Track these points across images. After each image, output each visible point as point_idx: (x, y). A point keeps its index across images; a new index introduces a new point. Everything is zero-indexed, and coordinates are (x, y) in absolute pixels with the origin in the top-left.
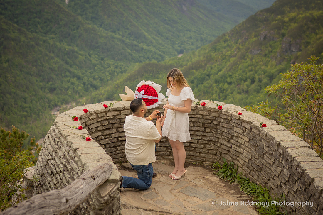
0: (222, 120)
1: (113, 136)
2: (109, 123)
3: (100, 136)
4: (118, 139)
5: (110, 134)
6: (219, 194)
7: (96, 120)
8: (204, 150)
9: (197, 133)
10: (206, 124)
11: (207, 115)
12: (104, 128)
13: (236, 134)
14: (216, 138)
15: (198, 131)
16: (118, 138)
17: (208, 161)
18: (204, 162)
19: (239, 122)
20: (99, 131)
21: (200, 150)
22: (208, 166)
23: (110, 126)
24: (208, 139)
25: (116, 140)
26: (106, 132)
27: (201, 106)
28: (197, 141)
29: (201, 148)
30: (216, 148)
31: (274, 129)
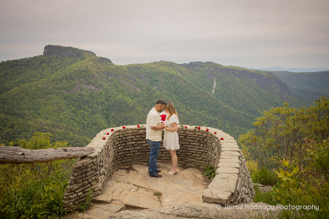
0: (208, 138)
1: (143, 145)
2: (141, 137)
3: (135, 144)
4: (147, 148)
5: (142, 144)
6: (196, 184)
7: (131, 134)
8: (200, 158)
9: (196, 147)
10: (200, 141)
11: (201, 135)
12: (137, 139)
13: (213, 147)
14: (206, 150)
15: (196, 145)
16: (147, 146)
17: (202, 166)
18: (200, 166)
19: (214, 138)
20: (134, 141)
21: (198, 158)
22: (202, 169)
23: (141, 139)
24: (202, 151)
25: (146, 148)
26: (138, 142)
27: (197, 129)
28: (196, 152)
29: (198, 157)
30: (206, 157)
31: (227, 141)
